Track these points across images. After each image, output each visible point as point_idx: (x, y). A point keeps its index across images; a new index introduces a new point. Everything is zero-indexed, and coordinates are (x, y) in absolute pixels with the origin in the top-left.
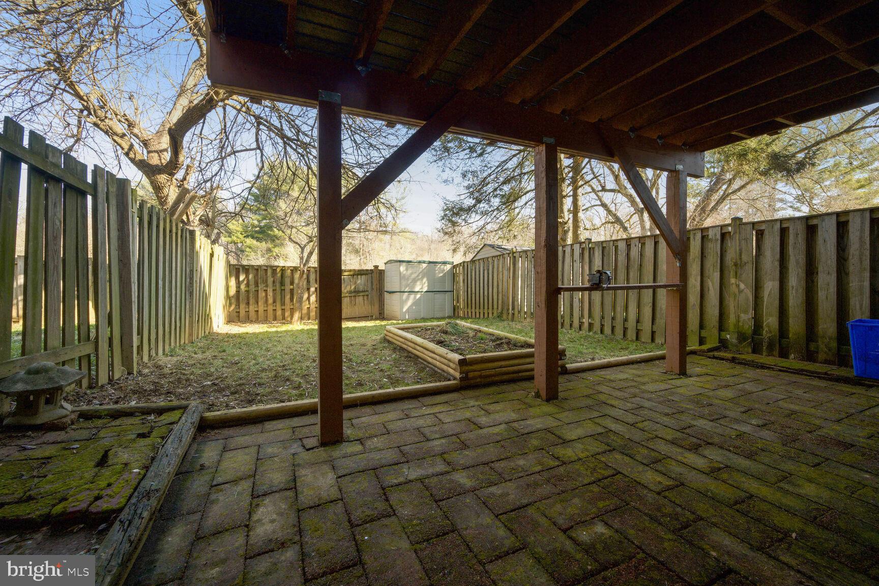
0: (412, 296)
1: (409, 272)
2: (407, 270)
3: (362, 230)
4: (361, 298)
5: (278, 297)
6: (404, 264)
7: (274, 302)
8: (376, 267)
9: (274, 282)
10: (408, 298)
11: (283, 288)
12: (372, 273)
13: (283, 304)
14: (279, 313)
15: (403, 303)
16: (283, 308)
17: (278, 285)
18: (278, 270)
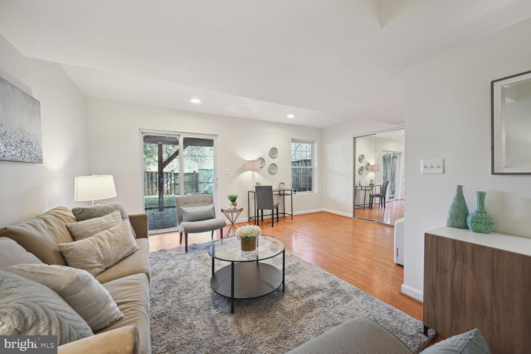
0: (208, 185)
1: (207, 174)
2: (206, 173)
3: (189, 155)
4: (188, 185)
5: (150, 185)
6: (205, 171)
7: (148, 187)
8: (195, 172)
9: (148, 178)
10: (207, 185)
11: (152, 181)
12: (192, 175)
13: (152, 188)
14: (150, 191)
15: (205, 187)
16: (152, 189)
17: (150, 180)
18: (150, 173)
